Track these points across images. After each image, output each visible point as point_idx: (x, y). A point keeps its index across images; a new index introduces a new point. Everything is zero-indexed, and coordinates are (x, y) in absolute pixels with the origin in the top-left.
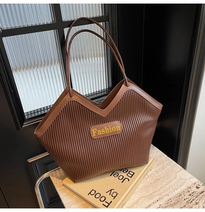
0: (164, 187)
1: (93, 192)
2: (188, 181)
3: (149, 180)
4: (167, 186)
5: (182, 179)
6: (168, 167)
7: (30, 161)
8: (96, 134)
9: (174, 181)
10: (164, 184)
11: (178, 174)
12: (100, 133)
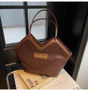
0: (62, 87)
1: (29, 80)
2: (74, 86)
3: (56, 82)
4: (64, 87)
5: (72, 84)
6: (67, 78)
7: (6, 65)
8: (36, 56)
9: (68, 85)
10: (63, 85)
11: (70, 82)
12: (38, 56)
